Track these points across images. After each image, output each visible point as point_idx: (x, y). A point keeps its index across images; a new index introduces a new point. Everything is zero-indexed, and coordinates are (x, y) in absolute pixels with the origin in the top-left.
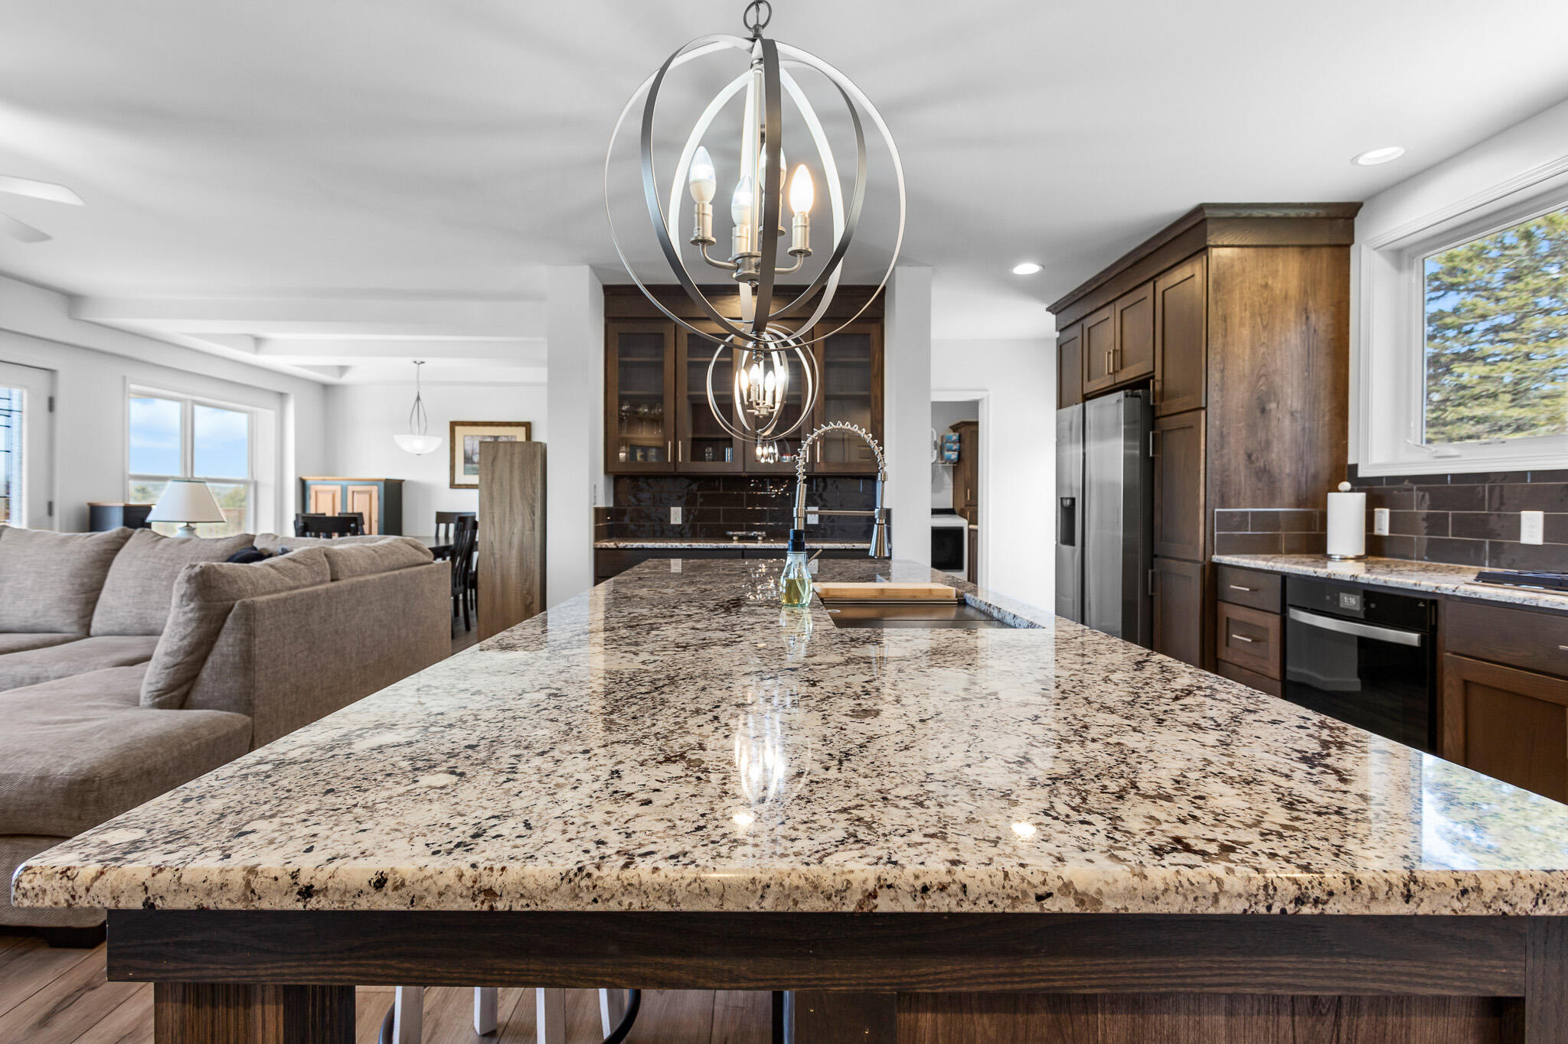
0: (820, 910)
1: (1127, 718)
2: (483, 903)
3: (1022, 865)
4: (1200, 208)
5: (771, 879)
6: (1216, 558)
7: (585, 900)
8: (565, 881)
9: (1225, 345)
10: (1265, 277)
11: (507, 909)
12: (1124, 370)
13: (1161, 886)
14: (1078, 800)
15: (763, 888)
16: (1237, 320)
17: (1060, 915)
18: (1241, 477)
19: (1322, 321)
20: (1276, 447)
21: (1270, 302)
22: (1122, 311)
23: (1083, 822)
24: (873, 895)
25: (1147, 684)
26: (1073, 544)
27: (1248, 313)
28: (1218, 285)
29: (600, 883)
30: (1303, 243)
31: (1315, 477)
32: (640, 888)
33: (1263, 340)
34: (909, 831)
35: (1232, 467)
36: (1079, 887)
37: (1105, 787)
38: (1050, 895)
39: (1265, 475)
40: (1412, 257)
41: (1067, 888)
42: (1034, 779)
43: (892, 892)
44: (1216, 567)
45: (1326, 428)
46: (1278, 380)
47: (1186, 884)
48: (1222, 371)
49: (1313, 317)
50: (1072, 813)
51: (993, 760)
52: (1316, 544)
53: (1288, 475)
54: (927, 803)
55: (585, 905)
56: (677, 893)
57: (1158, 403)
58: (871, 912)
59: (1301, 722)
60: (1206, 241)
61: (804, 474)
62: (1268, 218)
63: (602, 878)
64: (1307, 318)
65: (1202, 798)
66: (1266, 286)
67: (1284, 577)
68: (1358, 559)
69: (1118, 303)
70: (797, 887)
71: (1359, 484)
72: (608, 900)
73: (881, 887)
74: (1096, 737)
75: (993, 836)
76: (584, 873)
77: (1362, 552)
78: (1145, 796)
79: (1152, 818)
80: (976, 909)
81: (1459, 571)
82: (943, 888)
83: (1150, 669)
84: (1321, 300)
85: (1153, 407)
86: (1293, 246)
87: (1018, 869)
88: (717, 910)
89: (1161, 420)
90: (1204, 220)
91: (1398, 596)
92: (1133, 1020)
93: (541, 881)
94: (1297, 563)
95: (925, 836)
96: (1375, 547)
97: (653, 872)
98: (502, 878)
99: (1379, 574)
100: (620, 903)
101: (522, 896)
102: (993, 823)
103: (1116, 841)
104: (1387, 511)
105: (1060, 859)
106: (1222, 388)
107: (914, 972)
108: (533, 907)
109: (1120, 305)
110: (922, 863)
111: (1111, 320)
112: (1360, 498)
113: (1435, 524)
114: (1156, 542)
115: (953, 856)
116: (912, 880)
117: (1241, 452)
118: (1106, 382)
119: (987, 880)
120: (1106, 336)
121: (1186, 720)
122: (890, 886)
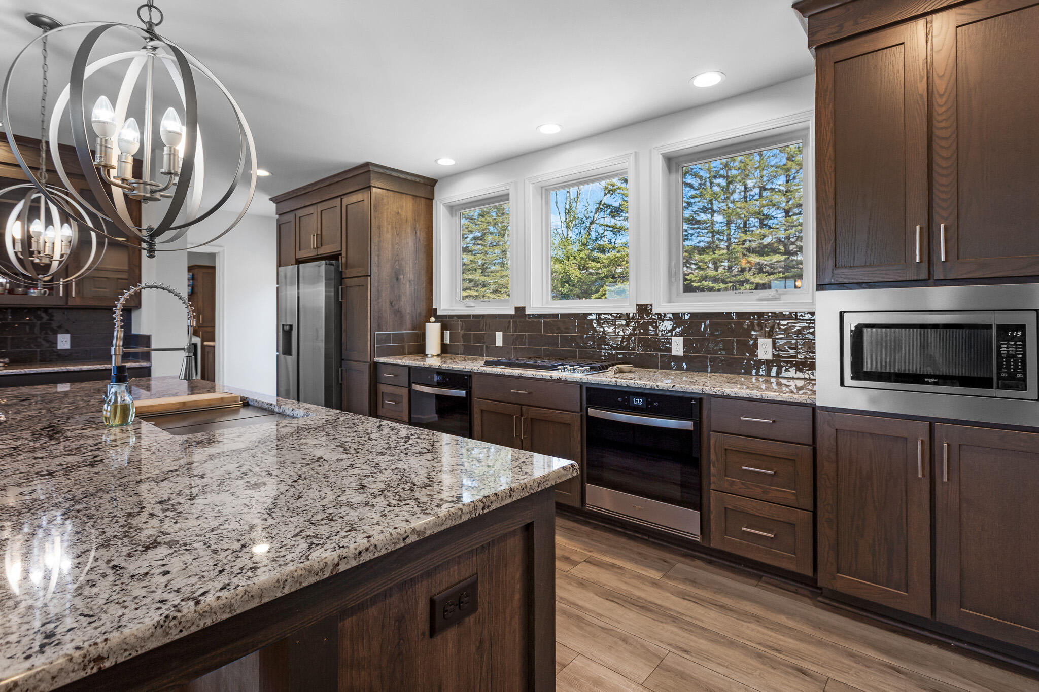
0: (313, 582)
1: (392, 456)
2: (92, 668)
3: (395, 528)
4: (367, 164)
5: (287, 576)
6: (376, 359)
7: (174, 634)
8: (158, 629)
9: (379, 242)
10: (397, 208)
11: (113, 663)
12: (323, 247)
13: (444, 519)
14: (397, 497)
15: (284, 582)
16: (385, 229)
17: (412, 543)
18: (388, 315)
19: (422, 235)
20: (403, 299)
21: (400, 222)
22: (321, 211)
23: (406, 505)
24: (338, 565)
25: (389, 437)
26: (290, 354)
27: (390, 226)
28: (377, 206)
29: (183, 619)
30: (414, 194)
31: (420, 314)
32: (212, 611)
33: (397, 242)
34: (338, 533)
35: (383, 309)
36: (418, 530)
37: (404, 488)
38: (408, 536)
39: (398, 313)
40: (456, 211)
41: (414, 531)
42: (373, 493)
43: (346, 560)
44: (376, 364)
45: (424, 290)
46: (404, 263)
47: (452, 514)
48: (378, 256)
49: (418, 233)
50: (399, 503)
51: (348, 490)
52: (420, 350)
53: (409, 313)
54: (334, 518)
55: (175, 635)
56: (235, 605)
57: (344, 270)
58: (336, 573)
59: (456, 442)
60: (370, 183)
61: (121, 321)
62: (399, 178)
63: (184, 616)
64: (416, 233)
65: (441, 482)
66: (398, 213)
67: (410, 368)
68: (438, 356)
69: (319, 205)
70: (301, 575)
71: (439, 319)
72: (190, 627)
73: (341, 559)
74: (385, 468)
75: (375, 522)
76: (171, 618)
77: (440, 353)
78: (421, 487)
79: (428, 495)
80: (381, 554)
81: (476, 360)
82: (367, 549)
83: (386, 430)
84: (421, 225)
85: (341, 272)
86: (410, 195)
87: (394, 530)
88: (259, 604)
89: (346, 280)
90: (369, 171)
91: (456, 374)
92: (428, 582)
93: (140, 635)
94: (415, 360)
95: (347, 532)
96: (445, 350)
97: (218, 600)
98: (107, 646)
99: (449, 364)
100: (198, 626)
101: (126, 650)
102: (371, 517)
103: (422, 508)
104: (449, 331)
105: (408, 521)
106: (378, 266)
107: (347, 598)
108: (134, 654)
109: (320, 207)
110: (355, 542)
111: (315, 215)
112: (439, 325)
113: (466, 338)
114: (344, 352)
115: (365, 535)
116: (354, 551)
117: (388, 300)
118: (312, 253)
119: (384, 539)
120: (311, 224)
121: (415, 451)
122: (345, 558)
